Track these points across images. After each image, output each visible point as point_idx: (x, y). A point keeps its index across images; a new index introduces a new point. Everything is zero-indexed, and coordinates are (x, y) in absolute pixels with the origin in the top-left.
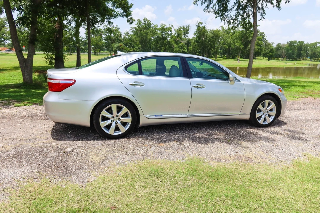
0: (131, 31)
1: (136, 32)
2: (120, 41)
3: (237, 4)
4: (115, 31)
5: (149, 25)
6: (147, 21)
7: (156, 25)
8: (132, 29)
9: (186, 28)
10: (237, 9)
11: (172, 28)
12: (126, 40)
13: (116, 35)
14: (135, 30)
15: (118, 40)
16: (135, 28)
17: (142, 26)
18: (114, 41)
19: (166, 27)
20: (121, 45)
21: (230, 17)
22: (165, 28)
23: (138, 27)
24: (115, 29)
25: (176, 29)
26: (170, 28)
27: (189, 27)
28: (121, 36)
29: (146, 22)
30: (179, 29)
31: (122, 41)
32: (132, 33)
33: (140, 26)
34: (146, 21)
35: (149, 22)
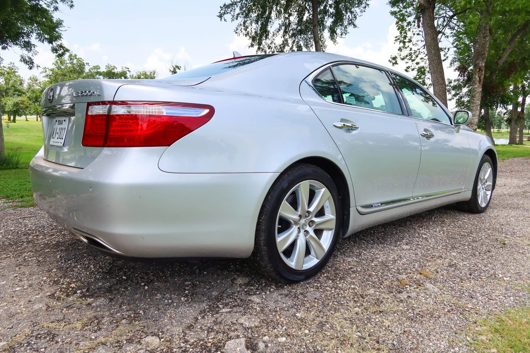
0: (44, 74)
1: (55, 77)
2: (20, 93)
3: (283, 28)
4: (8, 73)
5: (82, 66)
6: (76, 58)
7: (97, 66)
8: (46, 71)
9: (150, 74)
10: (284, 36)
11: (127, 72)
12: (33, 92)
13: (9, 80)
14: (51, 73)
15: (16, 91)
16: (52, 70)
17: (67, 66)
18: (7, 93)
19: (115, 71)
20: (22, 101)
21: (274, 47)
22: (114, 73)
23: (58, 69)
24: (8, 70)
25: (133, 75)
26: (124, 72)
27: (154, 73)
28: (21, 84)
29: (75, 61)
30: (139, 75)
31: (24, 93)
32: (47, 79)
33: (63, 67)
34: (73, 59)
35: (80, 61)
